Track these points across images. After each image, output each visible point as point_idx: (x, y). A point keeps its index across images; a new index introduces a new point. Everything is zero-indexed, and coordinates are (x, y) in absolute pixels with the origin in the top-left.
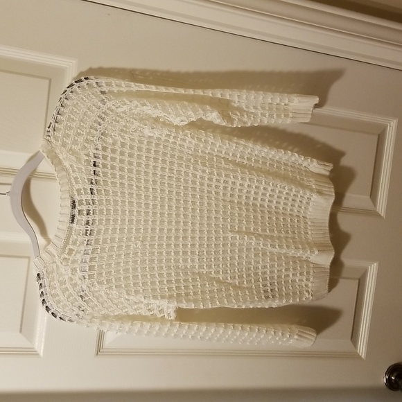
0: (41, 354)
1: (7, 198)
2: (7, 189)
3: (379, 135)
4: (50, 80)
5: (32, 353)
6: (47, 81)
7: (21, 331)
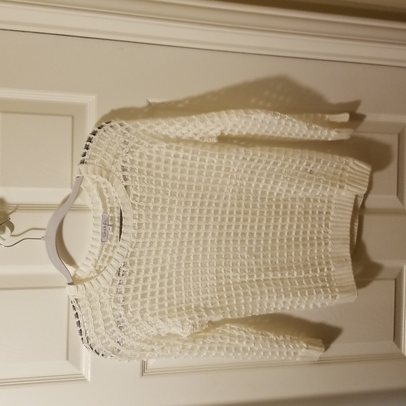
0: (89, 379)
1: (42, 242)
2: (43, 233)
3: (399, 135)
4: (73, 117)
5: (80, 379)
6: (70, 119)
7: (67, 359)
